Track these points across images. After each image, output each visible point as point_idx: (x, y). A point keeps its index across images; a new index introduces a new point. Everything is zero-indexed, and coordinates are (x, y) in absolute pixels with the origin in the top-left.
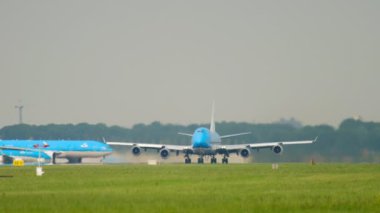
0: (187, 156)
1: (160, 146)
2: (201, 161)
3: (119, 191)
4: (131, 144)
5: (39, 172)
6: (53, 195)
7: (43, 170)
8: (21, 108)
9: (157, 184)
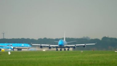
0: (57, 48)
1: (48, 45)
2: (61, 50)
3: (34, 59)
4: (40, 45)
5: (9, 53)
6: (14, 60)
7: (10, 53)
8: (4, 33)
9: (46, 57)
